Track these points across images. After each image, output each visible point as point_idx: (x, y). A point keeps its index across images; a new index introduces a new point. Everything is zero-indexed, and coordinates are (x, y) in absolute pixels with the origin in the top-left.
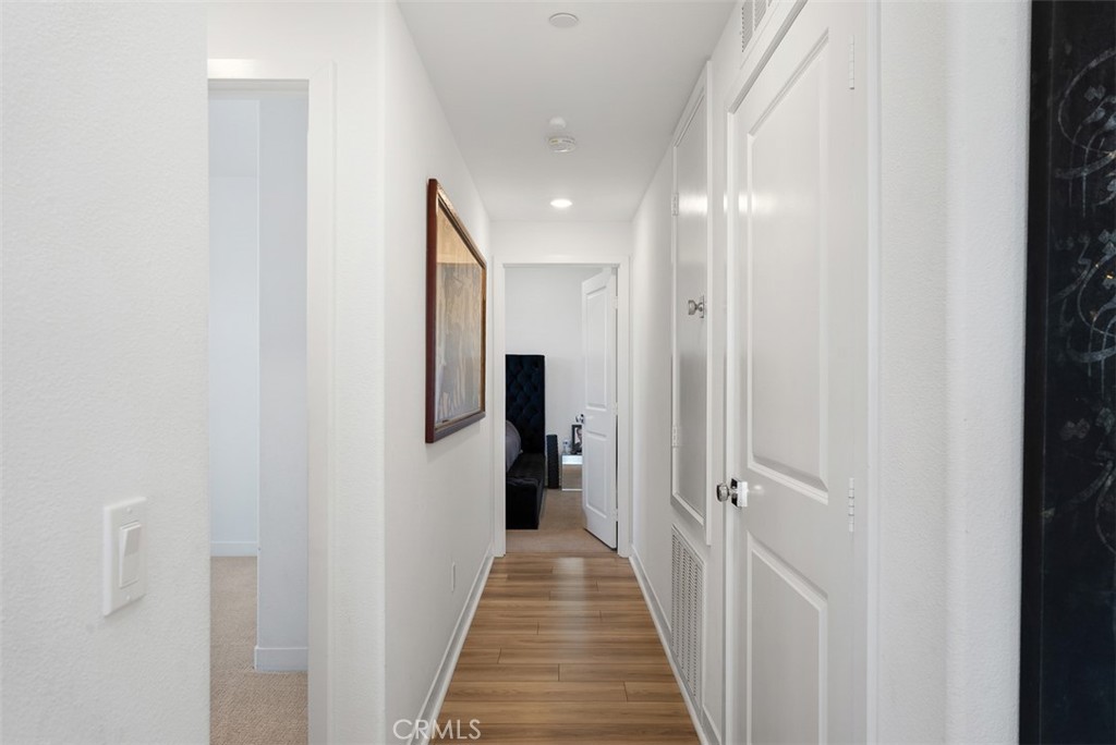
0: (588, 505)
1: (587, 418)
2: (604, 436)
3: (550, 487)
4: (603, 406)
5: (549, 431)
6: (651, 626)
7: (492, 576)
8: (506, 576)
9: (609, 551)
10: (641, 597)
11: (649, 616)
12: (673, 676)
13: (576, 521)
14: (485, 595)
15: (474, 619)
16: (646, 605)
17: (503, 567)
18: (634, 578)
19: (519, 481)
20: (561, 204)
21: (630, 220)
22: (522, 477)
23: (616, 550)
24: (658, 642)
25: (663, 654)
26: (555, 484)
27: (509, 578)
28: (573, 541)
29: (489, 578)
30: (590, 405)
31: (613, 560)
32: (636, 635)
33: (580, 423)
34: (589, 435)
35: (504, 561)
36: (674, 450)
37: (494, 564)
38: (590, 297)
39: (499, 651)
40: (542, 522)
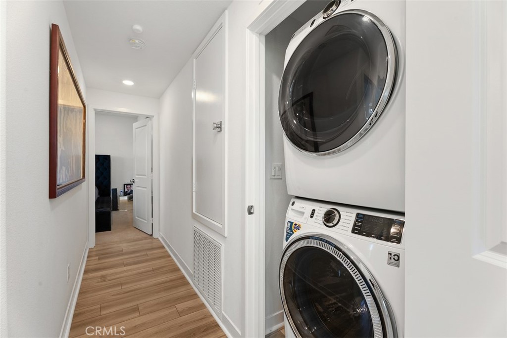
0: (136, 217)
1: (136, 180)
2: (146, 188)
3: (113, 210)
4: (145, 176)
5: (113, 187)
6: (178, 270)
7: (89, 259)
8: (97, 258)
9: (148, 236)
10: (170, 256)
11: (175, 265)
12: (196, 294)
13: (130, 224)
14: (86, 272)
15: (80, 289)
16: (173, 260)
17: (94, 253)
18: (163, 247)
19: (101, 210)
20: (128, 83)
21: (159, 97)
22: (102, 208)
23: (152, 235)
24: (183, 277)
25: (188, 283)
26: (116, 208)
27: (99, 259)
28: (131, 235)
29: (87, 261)
30: (137, 175)
31: (151, 240)
32: (173, 276)
33: (132, 183)
34: (137, 188)
35: (95, 249)
36: (194, 193)
37: (89, 252)
38: (137, 130)
39: (99, 306)
40: (112, 227)
